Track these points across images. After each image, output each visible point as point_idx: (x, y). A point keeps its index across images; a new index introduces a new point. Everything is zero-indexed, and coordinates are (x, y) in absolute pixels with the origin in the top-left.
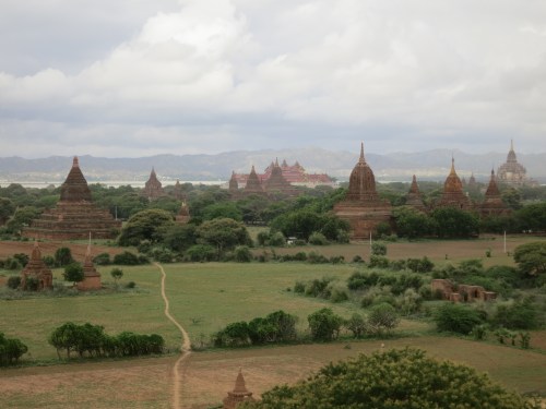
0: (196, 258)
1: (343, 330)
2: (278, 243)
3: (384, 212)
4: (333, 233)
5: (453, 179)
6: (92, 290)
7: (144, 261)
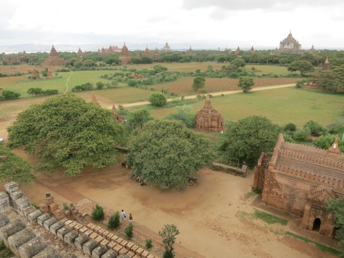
0: (82, 70)
1: (105, 87)
2: (104, 66)
3: (130, 58)
4: (117, 63)
5: (147, 49)
6: (51, 79)
7: (68, 71)
